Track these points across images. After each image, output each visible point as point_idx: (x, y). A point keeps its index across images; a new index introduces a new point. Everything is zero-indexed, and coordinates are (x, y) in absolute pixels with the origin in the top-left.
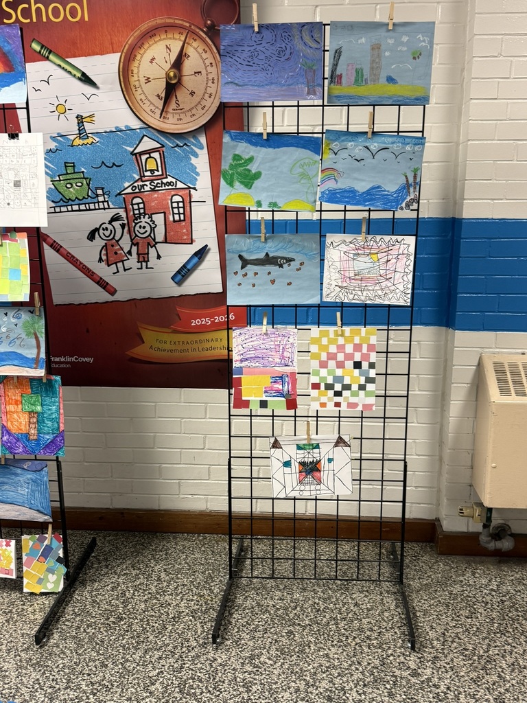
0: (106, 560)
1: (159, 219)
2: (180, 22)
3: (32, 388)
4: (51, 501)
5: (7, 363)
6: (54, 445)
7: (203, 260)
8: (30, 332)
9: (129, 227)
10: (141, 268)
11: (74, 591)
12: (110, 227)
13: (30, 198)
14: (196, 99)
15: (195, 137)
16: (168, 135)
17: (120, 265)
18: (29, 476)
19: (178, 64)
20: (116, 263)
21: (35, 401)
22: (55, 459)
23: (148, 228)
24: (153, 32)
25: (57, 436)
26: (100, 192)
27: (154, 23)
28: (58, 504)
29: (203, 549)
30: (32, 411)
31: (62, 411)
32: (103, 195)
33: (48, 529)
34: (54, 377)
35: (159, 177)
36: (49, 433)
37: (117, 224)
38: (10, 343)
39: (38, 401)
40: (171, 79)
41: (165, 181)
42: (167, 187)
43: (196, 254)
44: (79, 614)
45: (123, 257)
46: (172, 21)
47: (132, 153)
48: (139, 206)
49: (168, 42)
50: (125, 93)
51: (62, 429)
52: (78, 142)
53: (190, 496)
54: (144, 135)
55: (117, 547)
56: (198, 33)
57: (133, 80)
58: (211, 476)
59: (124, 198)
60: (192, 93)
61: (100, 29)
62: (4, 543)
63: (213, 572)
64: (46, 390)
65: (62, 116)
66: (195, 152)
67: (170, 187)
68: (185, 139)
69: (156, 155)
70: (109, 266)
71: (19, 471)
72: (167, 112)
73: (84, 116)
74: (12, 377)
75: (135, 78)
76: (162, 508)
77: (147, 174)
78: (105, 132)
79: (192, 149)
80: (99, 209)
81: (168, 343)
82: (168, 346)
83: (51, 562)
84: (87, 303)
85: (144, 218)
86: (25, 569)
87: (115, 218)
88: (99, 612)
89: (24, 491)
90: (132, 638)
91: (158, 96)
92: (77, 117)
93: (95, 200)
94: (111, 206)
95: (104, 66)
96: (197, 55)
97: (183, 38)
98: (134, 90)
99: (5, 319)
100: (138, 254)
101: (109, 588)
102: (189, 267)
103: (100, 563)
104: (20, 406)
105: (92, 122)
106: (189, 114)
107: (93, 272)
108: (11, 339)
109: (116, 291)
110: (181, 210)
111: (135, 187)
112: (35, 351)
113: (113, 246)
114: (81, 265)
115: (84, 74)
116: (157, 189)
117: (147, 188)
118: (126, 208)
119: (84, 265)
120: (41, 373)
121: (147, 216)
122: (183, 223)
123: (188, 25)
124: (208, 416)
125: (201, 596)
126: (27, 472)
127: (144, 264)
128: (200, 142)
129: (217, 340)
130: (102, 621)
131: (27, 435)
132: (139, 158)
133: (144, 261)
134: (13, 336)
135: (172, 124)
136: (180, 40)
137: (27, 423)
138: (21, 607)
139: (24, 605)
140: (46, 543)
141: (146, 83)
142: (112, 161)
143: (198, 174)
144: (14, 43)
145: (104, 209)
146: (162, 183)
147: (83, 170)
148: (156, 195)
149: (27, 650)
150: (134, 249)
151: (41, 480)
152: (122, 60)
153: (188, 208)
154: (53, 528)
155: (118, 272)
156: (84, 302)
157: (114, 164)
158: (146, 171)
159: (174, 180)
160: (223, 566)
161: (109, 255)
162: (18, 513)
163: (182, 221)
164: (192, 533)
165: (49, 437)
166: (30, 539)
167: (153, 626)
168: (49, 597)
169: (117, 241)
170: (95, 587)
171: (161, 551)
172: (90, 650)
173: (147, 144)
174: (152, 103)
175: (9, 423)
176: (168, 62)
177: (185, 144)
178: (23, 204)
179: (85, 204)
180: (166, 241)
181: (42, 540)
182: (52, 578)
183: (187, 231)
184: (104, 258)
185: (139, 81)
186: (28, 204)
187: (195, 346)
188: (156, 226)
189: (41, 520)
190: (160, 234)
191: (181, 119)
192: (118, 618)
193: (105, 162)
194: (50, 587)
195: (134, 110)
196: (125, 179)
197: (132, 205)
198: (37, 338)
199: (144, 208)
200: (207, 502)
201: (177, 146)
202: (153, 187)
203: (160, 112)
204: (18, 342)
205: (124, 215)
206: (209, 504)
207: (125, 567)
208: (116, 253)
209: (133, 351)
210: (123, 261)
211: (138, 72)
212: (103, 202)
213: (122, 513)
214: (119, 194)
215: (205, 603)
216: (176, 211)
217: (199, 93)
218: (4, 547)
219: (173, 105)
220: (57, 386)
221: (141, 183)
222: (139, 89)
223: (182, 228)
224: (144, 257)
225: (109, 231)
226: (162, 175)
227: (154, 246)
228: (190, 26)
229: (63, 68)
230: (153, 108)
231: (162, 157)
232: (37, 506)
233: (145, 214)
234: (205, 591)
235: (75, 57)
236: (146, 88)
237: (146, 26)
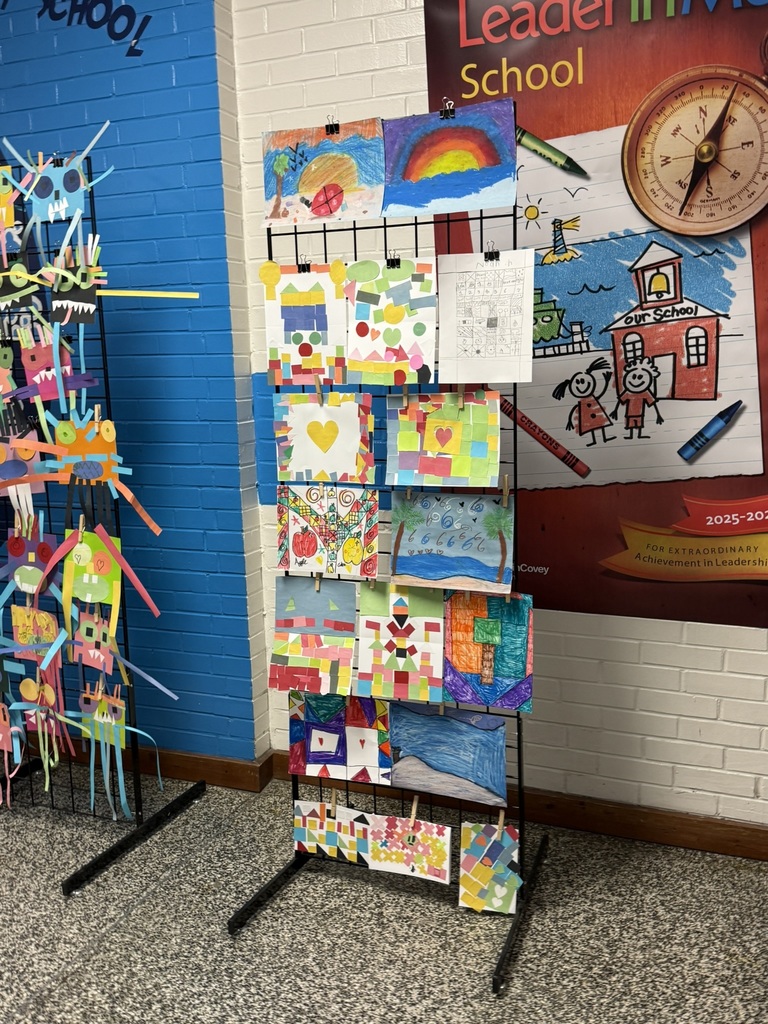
0: (566, 872)
1: (665, 364)
2: (726, 71)
3: (489, 610)
4: (507, 776)
5: (459, 572)
6: (515, 695)
7: (732, 425)
8: (494, 531)
9: (616, 377)
10: (631, 437)
11: (530, 916)
12: (588, 378)
13: (509, 341)
14: (741, 182)
15: (733, 240)
16: (690, 239)
17: (598, 433)
18: (477, 736)
19: (716, 134)
20: (592, 431)
21: (492, 629)
22: (516, 715)
23: (646, 379)
24: (680, 91)
25: (521, 683)
26: (576, 328)
27: (683, 76)
28: (515, 782)
29: (715, 877)
30: (488, 643)
31: (531, 646)
32: (582, 332)
33: (498, 816)
34: (522, 596)
35: (669, 302)
36: (510, 677)
37: (598, 374)
38: (464, 545)
39: (497, 629)
40: (703, 156)
41: (678, 307)
42: (681, 316)
43: (721, 415)
44: (544, 954)
45: (604, 421)
46: (712, 71)
47: (631, 270)
48: (634, 347)
49: (702, 103)
50: (629, 182)
51: (529, 671)
52: (551, 258)
53: (690, 791)
54: (652, 242)
55: (579, 855)
56: (753, 84)
57: (644, 163)
58: (727, 764)
59: (613, 336)
60: (735, 175)
61: (600, 93)
62: (435, 830)
63: (742, 918)
64: (510, 615)
65: (532, 223)
66: (731, 261)
67: (686, 316)
68: (716, 242)
69: (668, 270)
70: (581, 434)
71: (464, 727)
72: (691, 206)
73: (564, 220)
74: (463, 593)
75: (648, 158)
76: (645, 802)
77: (649, 298)
78: (593, 242)
79: (726, 257)
80: (574, 353)
81: (666, 550)
82: (665, 555)
83: (500, 867)
84: (545, 489)
85: (641, 363)
86: (462, 872)
87: (597, 365)
88: (575, 955)
89: (468, 756)
90: (635, 1005)
91: (680, 182)
92: (554, 223)
93: (569, 341)
94: (592, 348)
95: (600, 147)
96: (749, 117)
97: (727, 94)
98: (642, 176)
99: (460, 511)
100: (627, 417)
101: (581, 918)
102: (708, 435)
103: (558, 876)
104: (471, 634)
105: (575, 229)
106: (728, 205)
107: (557, 444)
108: (466, 539)
109: (589, 471)
110: (702, 350)
111: (632, 318)
112: (499, 558)
113: (589, 405)
114: (541, 434)
115: (569, 160)
116: (665, 319)
117: (649, 319)
118: (614, 350)
119: (545, 434)
120: (506, 589)
121: (646, 360)
122: (704, 369)
123: (737, 74)
124: (726, 669)
125: (731, 955)
126: (474, 730)
127: (636, 431)
128: (740, 246)
129: (749, 549)
130: (582, 970)
131: (479, 677)
132: (640, 276)
133: (636, 427)
134: (469, 535)
135: (698, 223)
136: (722, 97)
137: (480, 659)
138: (457, 928)
139: (460, 925)
140: (495, 837)
141: (662, 165)
142: (599, 283)
143: (733, 294)
144: (504, 124)
145: (581, 352)
146: (674, 310)
147: (555, 298)
148: (663, 329)
149: (479, 997)
150: (622, 410)
151: (494, 744)
152: (629, 135)
153: (714, 346)
154: (506, 817)
155: (594, 443)
156: (542, 487)
157: (601, 287)
158: (650, 294)
159: (693, 305)
160: (756, 910)
161: (582, 418)
162: (457, 788)
163: (703, 365)
164: (693, 849)
165: (510, 683)
166: (472, 829)
167: (664, 993)
168: (495, 919)
169: (597, 399)
170: (560, 915)
171: (648, 870)
172: (573, 1014)
173: (657, 254)
174: (668, 194)
175: (455, 657)
176: (701, 131)
177: (717, 251)
178: (498, 351)
179: (553, 346)
180: (673, 397)
181: (489, 833)
182: (501, 891)
183: (709, 380)
184: (575, 422)
185: (652, 163)
186: (506, 350)
187: (711, 557)
188: (659, 374)
189: (490, 803)
190: (664, 386)
191: (712, 215)
192: (604, 969)
193: (588, 284)
194: (496, 905)
195: (641, 206)
196: (617, 308)
197: (624, 344)
198: (502, 540)
199: (642, 349)
200: (718, 803)
201: (704, 253)
202: (658, 317)
203: (680, 205)
204: (475, 544)
205: (610, 359)
206: (721, 806)
207: (597, 888)
208: (593, 416)
209: (609, 559)
210: (603, 428)
211: (653, 149)
212: (580, 343)
213: (582, 803)
214: (606, 330)
215: (742, 968)
216: (693, 350)
217: (746, 174)
218: (435, 836)
219: (702, 194)
220: (526, 609)
221: (641, 312)
222: (651, 177)
223: (701, 376)
224: (636, 421)
225: (586, 384)
226: (675, 298)
227: (654, 404)
228: (741, 75)
229: (541, 154)
230: (669, 201)
231: (678, 272)
232: (486, 781)
233: (643, 356)
234: (735, 948)
235: (558, 136)
236: (664, 173)
237: (671, 82)
